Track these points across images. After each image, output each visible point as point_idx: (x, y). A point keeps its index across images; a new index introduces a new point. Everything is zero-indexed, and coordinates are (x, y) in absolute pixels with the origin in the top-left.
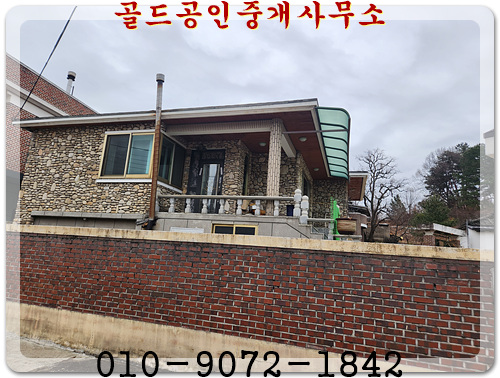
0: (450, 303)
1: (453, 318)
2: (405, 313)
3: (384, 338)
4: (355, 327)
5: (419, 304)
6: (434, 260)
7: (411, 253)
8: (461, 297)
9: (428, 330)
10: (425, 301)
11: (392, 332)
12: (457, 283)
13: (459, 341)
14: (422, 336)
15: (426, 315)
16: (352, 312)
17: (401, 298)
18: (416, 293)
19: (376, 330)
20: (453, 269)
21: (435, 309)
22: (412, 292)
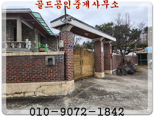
0: (36, 66)
1: (37, 69)
2: (26, 70)
3: (20, 77)
4: (13, 76)
5: (29, 67)
6: (33, 56)
7: (27, 55)
8: (39, 64)
9: (31, 73)
10: (31, 66)
11: (22, 75)
12: (38, 61)
13: (38, 75)
14: (30, 75)
15: (31, 70)
16: (12, 72)
17: (25, 66)
18: (28, 65)
19: (18, 76)
20: (37, 57)
21: (33, 68)
22: (27, 65)
